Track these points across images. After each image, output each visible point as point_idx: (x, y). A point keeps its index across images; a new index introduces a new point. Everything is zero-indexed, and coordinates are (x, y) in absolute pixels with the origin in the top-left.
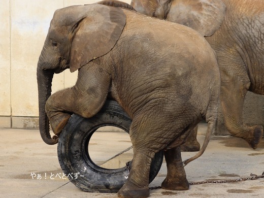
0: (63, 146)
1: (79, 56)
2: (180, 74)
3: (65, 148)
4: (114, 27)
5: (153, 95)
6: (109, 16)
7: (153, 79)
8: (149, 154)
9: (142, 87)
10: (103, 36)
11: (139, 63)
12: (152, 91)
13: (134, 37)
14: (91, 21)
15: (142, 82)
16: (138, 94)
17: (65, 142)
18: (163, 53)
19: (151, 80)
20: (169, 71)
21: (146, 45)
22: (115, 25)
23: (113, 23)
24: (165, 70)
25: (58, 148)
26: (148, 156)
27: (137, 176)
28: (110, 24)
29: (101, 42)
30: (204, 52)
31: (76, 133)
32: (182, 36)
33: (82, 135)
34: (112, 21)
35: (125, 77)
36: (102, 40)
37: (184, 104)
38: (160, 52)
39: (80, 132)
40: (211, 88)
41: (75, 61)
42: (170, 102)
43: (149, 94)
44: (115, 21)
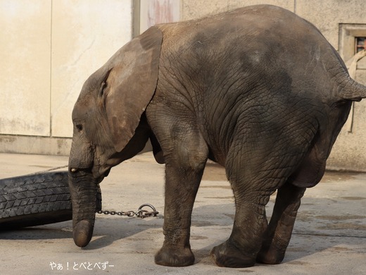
1: (121, 121)
4: (151, 54)
5: (238, 109)
6: (141, 47)
7: (226, 87)
8: (262, 200)
9: (219, 108)
10: (141, 74)
14: (122, 68)
15: (217, 101)
16: (220, 120)
19: (225, 91)
21: (200, 51)
22: (150, 52)
23: (148, 51)
24: (234, 66)
26: (259, 204)
27: (243, 237)
28: (145, 54)
29: (143, 82)
34: (147, 49)
36: (142, 79)
38: (220, 48)
41: (119, 132)
42: (266, 107)
44: (150, 48)
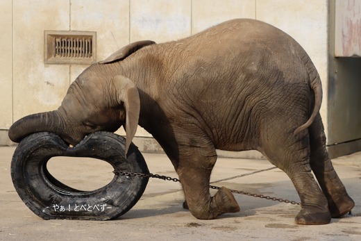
0: (34, 203)
2: (256, 69)
3: (37, 202)
9: (232, 112)
11: (212, 95)
12: (243, 105)
13: (186, 77)
15: (229, 108)
17: (31, 197)
18: (226, 67)
20: (244, 77)
21: (204, 75)
25: (31, 209)
30: (258, 30)
31: (31, 181)
32: (227, 36)
33: (38, 178)
35: (208, 118)
37: (283, 89)
39: (33, 177)
40: (293, 52)
43: (243, 110)
